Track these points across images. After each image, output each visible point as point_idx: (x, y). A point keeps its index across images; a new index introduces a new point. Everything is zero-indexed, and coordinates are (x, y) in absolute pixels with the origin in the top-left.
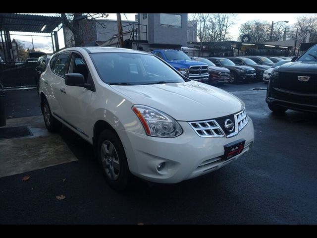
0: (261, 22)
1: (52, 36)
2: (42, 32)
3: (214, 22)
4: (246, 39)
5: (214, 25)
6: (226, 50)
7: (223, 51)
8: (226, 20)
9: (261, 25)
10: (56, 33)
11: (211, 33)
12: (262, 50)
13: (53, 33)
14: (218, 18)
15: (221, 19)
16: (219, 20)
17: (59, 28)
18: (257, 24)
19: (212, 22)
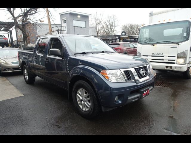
0: (133, 24)
1: (8, 34)
2: (2, 31)
3: (107, 24)
4: (124, 34)
5: (107, 26)
6: (112, 40)
7: (110, 40)
8: (114, 23)
9: (133, 26)
10: (11, 32)
11: (106, 30)
12: (131, 40)
13: (9, 32)
14: (109, 22)
15: (111, 23)
16: (110, 23)
17: (13, 29)
18: (130, 25)
19: (106, 24)
